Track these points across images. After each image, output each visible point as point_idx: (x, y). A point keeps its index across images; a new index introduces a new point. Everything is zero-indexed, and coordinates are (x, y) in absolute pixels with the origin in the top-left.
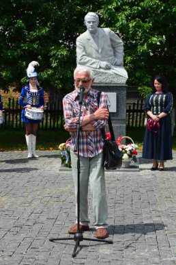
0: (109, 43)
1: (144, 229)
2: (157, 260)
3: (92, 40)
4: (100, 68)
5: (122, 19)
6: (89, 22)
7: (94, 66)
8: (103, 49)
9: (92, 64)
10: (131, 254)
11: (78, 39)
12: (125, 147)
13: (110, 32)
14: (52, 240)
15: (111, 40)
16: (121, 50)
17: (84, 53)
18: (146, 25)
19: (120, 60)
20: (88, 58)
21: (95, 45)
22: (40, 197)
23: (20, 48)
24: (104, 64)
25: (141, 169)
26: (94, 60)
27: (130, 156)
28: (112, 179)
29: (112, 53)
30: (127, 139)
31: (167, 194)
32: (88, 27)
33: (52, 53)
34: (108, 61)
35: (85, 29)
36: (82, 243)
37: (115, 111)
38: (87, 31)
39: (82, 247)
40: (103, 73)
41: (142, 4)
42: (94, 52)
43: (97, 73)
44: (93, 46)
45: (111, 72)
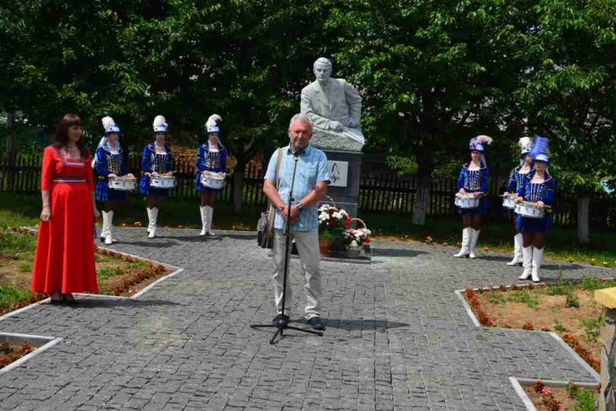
0: (344, 98)
1: (363, 325)
2: (370, 354)
3: (322, 93)
4: (330, 129)
5: (367, 68)
6: (319, 70)
7: (322, 126)
8: (334, 106)
9: (319, 123)
10: (342, 348)
11: (304, 90)
12: (355, 231)
13: (345, 85)
14: (253, 327)
15: (346, 95)
16: (358, 107)
17: (310, 109)
18: (395, 77)
19: (356, 120)
20: (316, 116)
21: (325, 100)
22: (241, 284)
23: (229, 96)
24: (334, 124)
25: (374, 262)
26: (322, 119)
27: (359, 244)
28: (334, 270)
29: (346, 111)
30: (358, 221)
31: (400, 292)
32: (317, 76)
33: (271, 104)
34: (341, 121)
35: (313, 78)
36: (286, 332)
37: (345, 185)
38: (317, 81)
39: (284, 336)
40: (333, 136)
42: (323, 108)
43: (325, 136)
44: (323, 101)
45: (343, 135)
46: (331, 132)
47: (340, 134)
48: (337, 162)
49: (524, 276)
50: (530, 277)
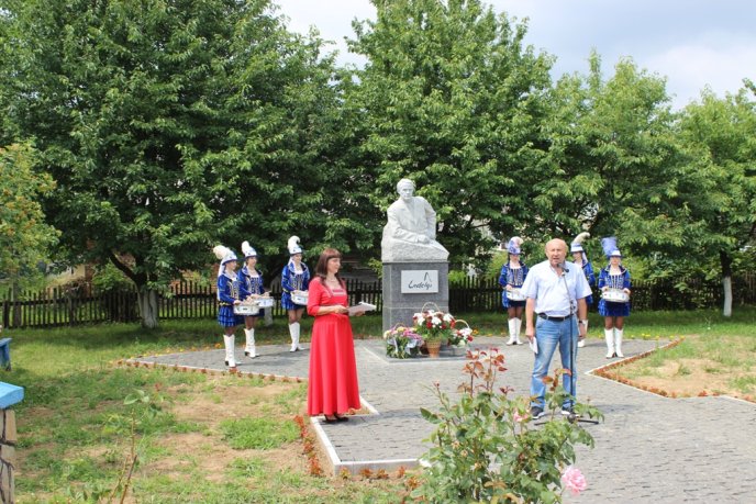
0: (423, 214)
3: (407, 210)
4: (419, 242)
6: (406, 190)
7: (412, 240)
8: (419, 221)
9: (409, 238)
11: (390, 208)
12: (461, 331)
13: (424, 202)
15: (427, 211)
16: (433, 220)
17: (399, 226)
19: (433, 231)
20: (404, 232)
21: (410, 216)
24: (421, 237)
26: (411, 234)
27: (466, 342)
33: (328, 224)
34: (425, 234)
37: (437, 291)
38: (401, 199)
40: (422, 248)
41: (428, 168)
42: (409, 223)
43: (416, 248)
44: (408, 217)
45: (430, 246)
46: (421, 245)
47: (427, 246)
48: (429, 271)
49: (610, 355)
50: (615, 355)
